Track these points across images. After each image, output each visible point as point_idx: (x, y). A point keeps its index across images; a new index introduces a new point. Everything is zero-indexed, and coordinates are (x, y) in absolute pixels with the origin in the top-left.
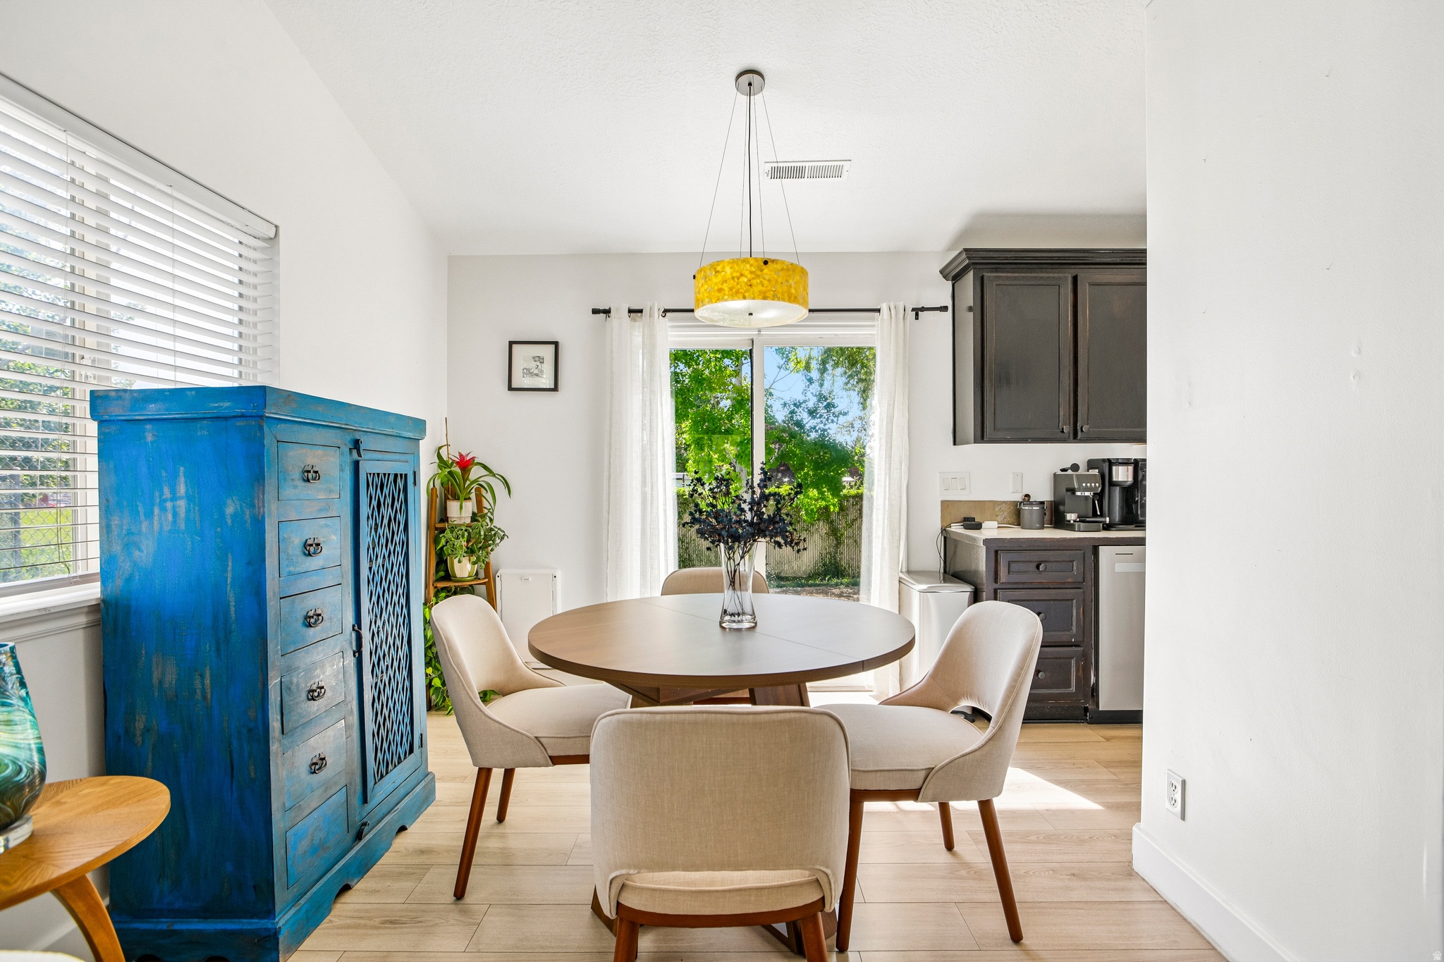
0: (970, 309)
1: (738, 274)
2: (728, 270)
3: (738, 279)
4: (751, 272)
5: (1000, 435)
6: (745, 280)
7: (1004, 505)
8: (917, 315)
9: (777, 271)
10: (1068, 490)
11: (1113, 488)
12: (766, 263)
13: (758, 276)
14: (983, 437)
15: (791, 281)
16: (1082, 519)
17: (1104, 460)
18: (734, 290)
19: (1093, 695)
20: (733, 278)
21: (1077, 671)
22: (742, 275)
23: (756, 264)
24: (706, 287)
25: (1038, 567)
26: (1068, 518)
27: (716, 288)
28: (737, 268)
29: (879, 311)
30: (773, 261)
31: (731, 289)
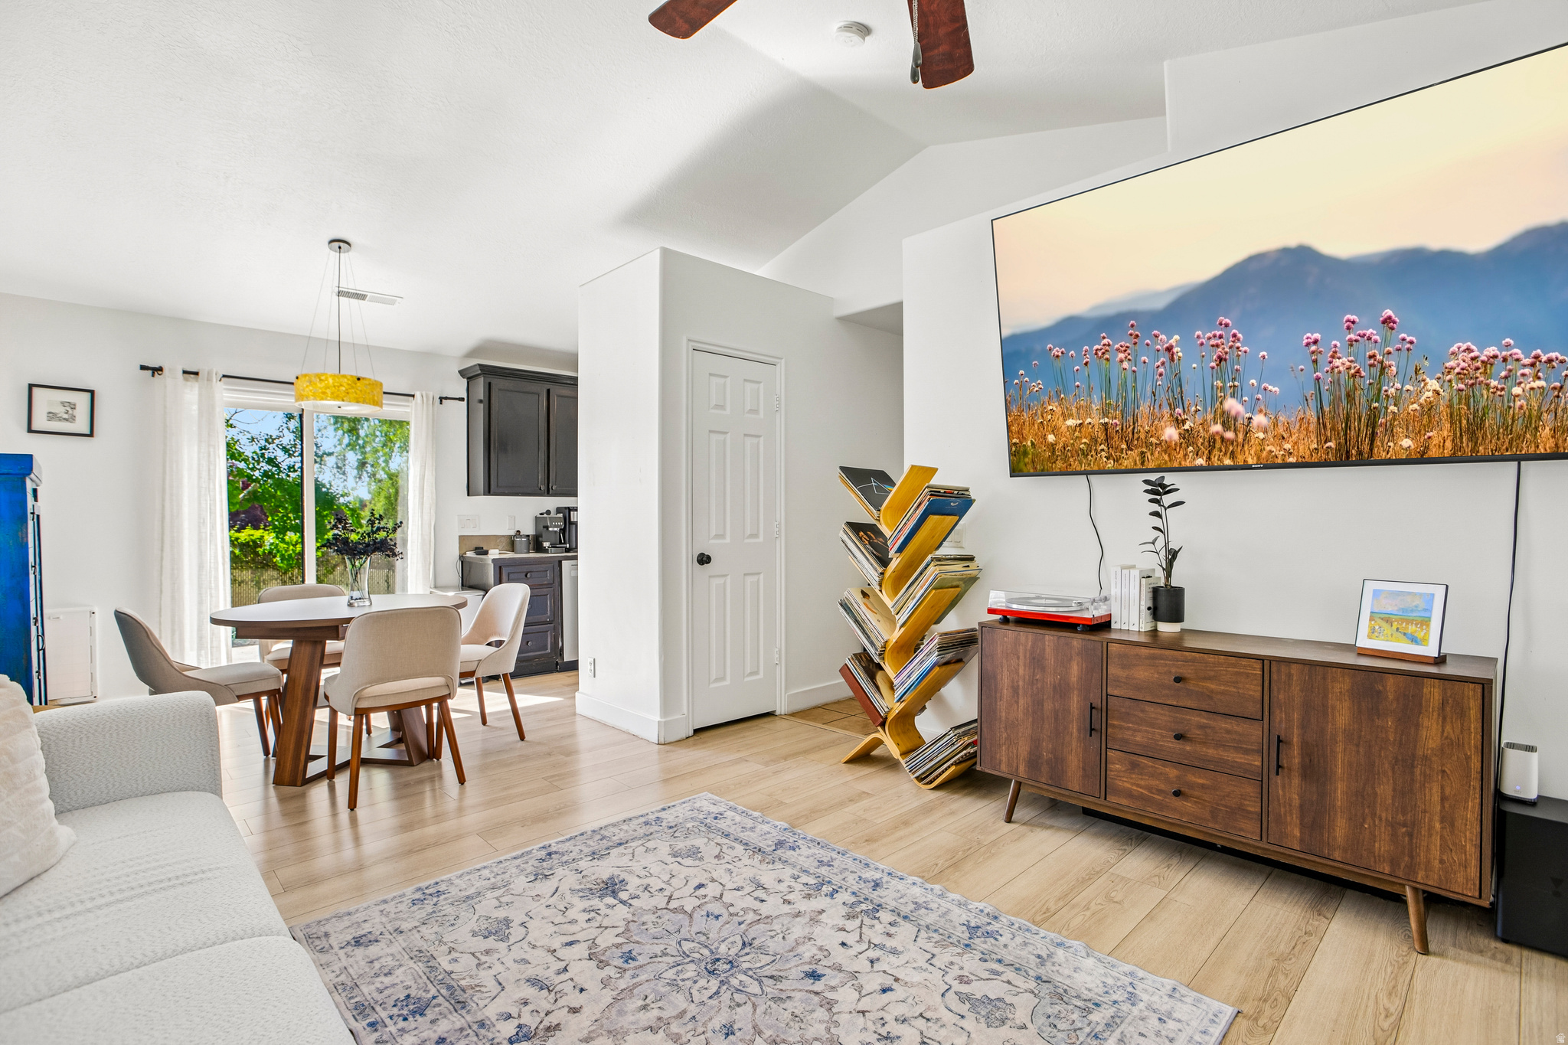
0: (481, 401)
1: (339, 384)
2: (331, 380)
3: (338, 387)
4: (348, 384)
5: (501, 490)
6: (344, 389)
7: (503, 538)
8: (441, 401)
9: (366, 385)
10: (544, 527)
11: (571, 526)
12: (359, 379)
13: (353, 387)
14: (489, 492)
15: (375, 392)
16: (553, 546)
17: (566, 508)
18: (335, 395)
19: (561, 655)
20: (334, 386)
21: (551, 639)
22: (341, 385)
23: (351, 379)
24: (311, 388)
25: (526, 576)
26: (544, 545)
27: (320, 391)
28: (337, 380)
29: (413, 396)
30: (363, 378)
31: (332, 393)
